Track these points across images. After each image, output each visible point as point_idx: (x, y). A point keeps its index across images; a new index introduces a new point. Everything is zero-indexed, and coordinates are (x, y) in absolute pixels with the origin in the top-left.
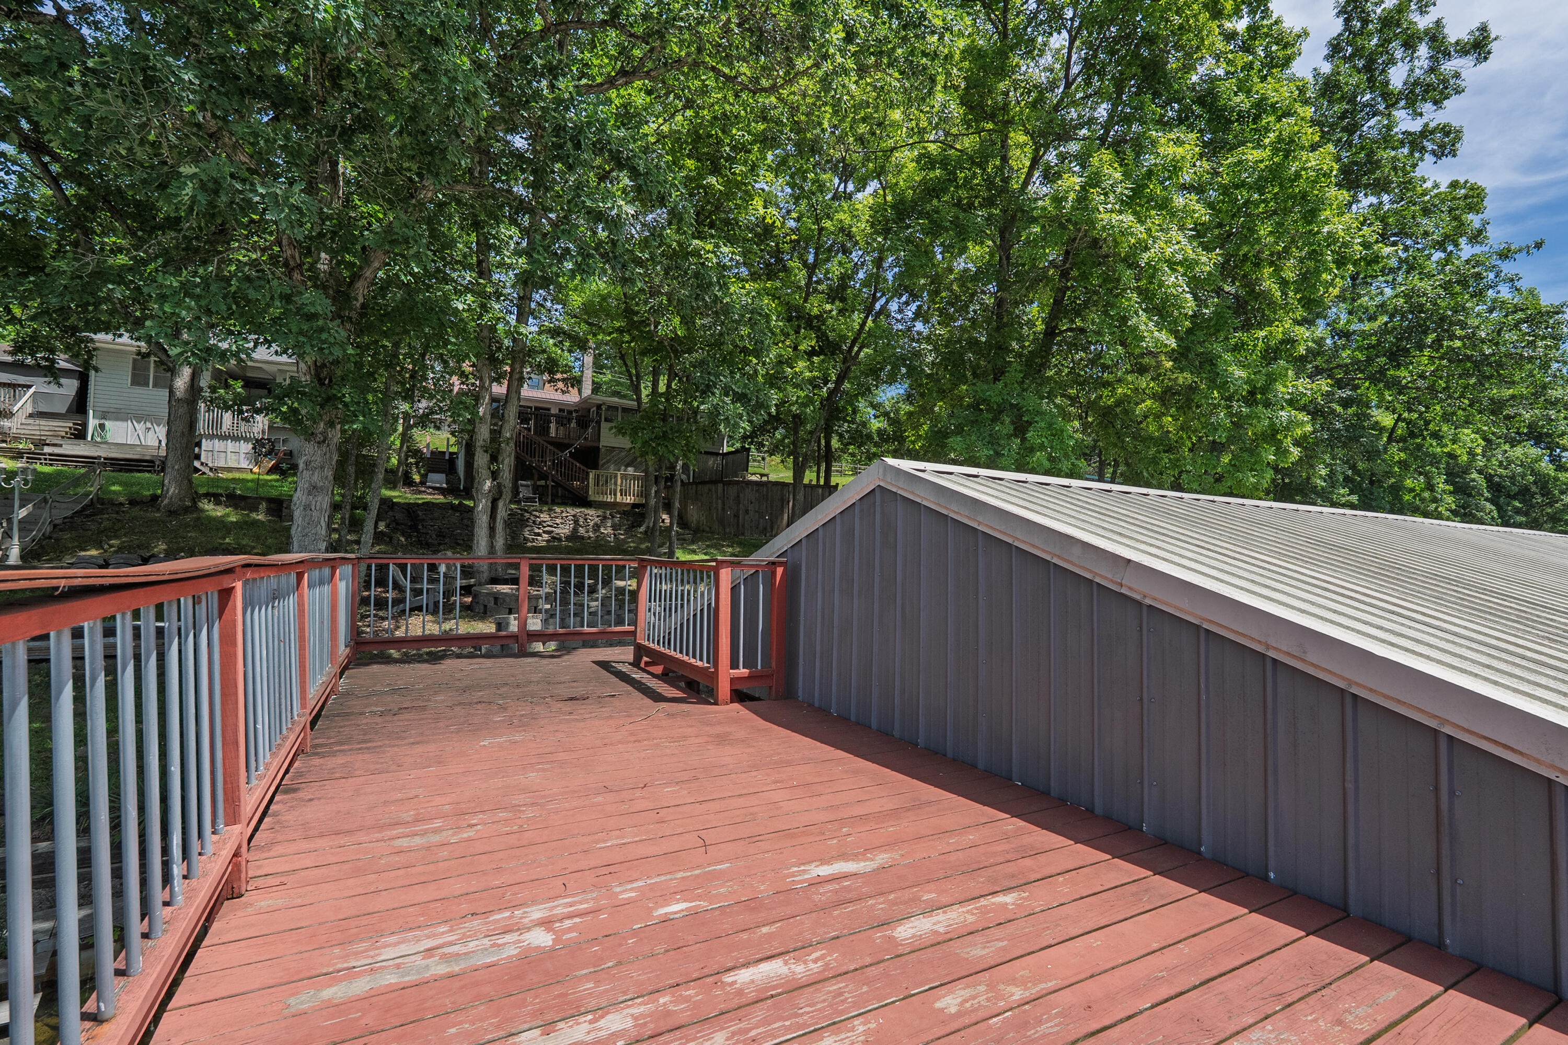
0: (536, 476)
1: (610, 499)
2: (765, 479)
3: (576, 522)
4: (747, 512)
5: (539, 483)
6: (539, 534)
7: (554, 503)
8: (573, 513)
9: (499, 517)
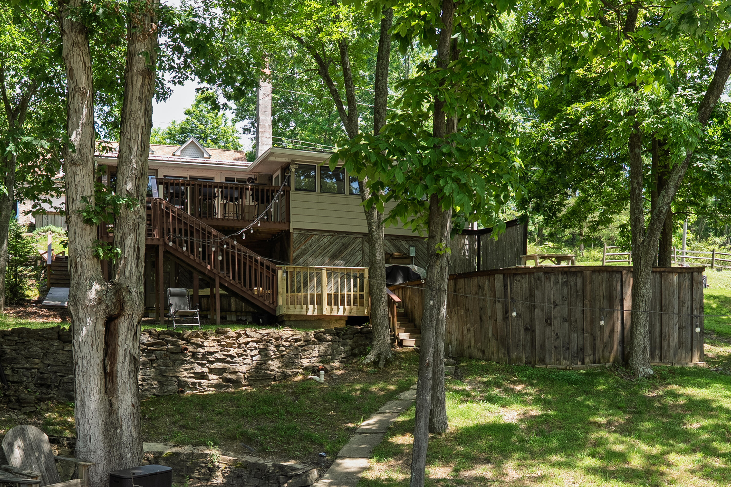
0: (196, 283)
1: (311, 311)
2: (563, 264)
3: (264, 352)
4: (548, 321)
5: (201, 292)
6: (202, 376)
7: (225, 321)
8: (256, 336)
9: (121, 352)
